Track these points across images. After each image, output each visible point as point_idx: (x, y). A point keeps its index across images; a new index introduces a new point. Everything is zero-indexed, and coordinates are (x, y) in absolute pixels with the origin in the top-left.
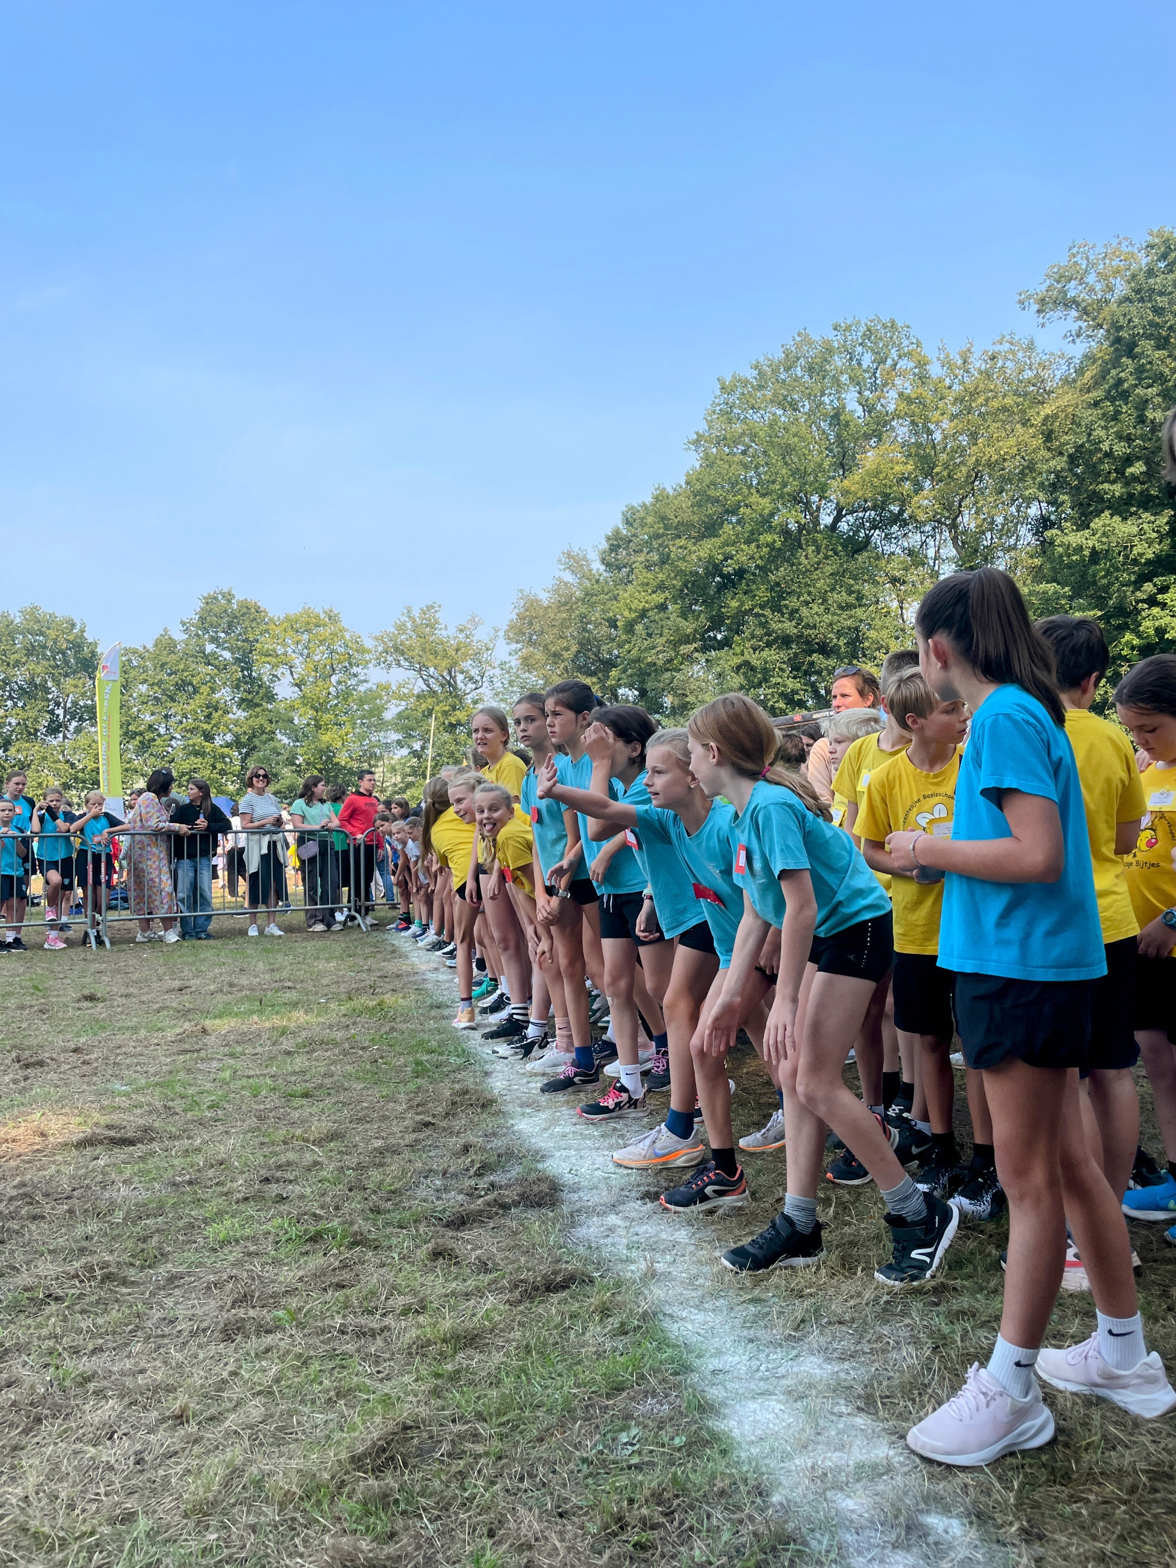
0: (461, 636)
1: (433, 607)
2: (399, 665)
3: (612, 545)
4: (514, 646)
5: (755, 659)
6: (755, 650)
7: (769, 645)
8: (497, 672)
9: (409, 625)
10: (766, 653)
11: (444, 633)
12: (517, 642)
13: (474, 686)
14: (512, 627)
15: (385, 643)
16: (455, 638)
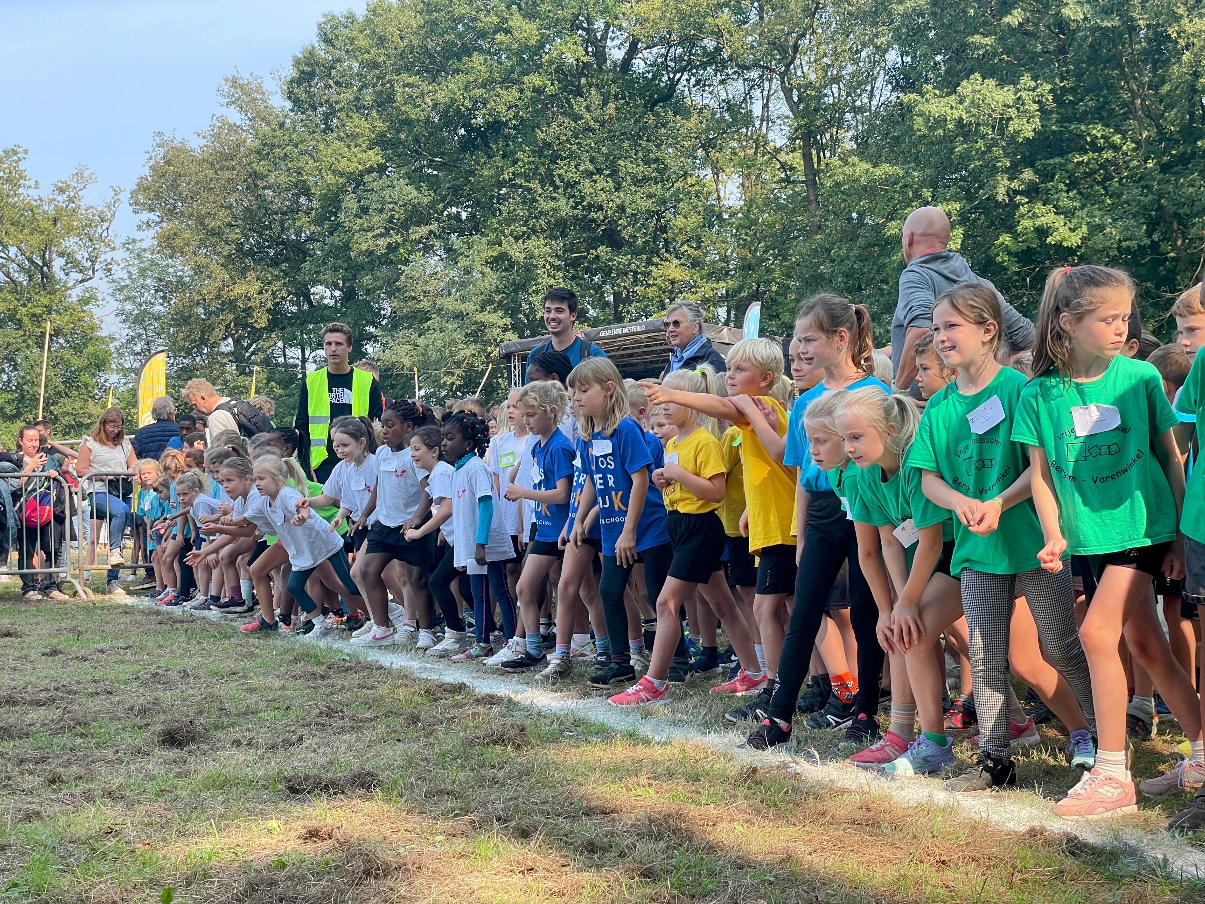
0: (60, 198)
1: (15, 153)
3: (302, 72)
4: (145, 216)
7: (536, 231)
8: (120, 255)
10: (532, 243)
11: (34, 194)
12: (151, 210)
13: (80, 277)
14: (142, 188)
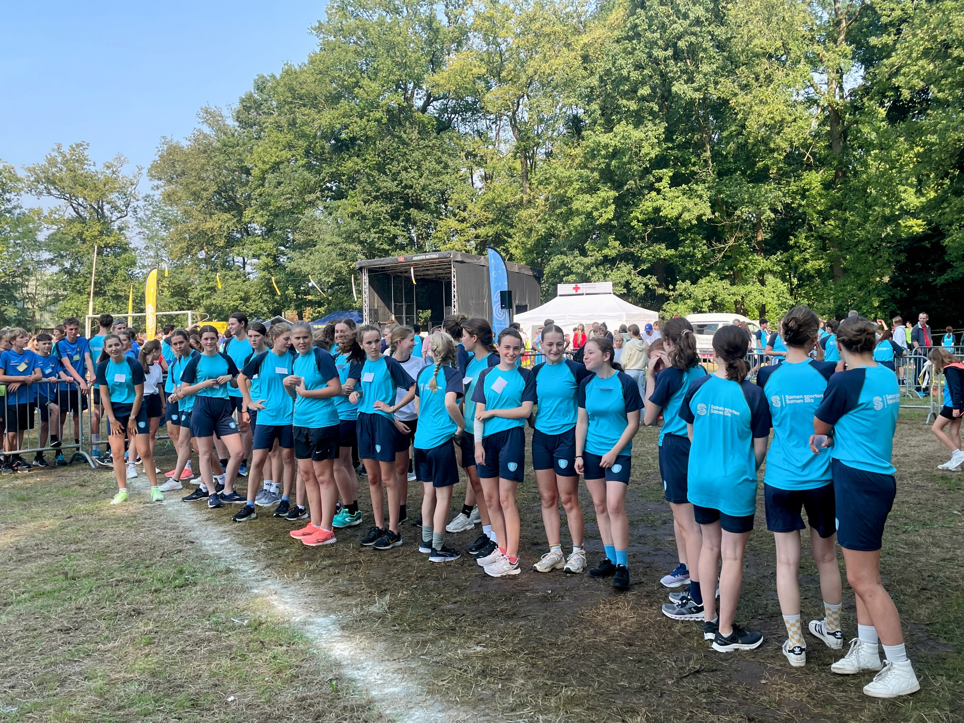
0: (108, 172)
1: (82, 145)
2: (50, 193)
3: (245, 106)
4: (156, 182)
5: (365, 209)
6: (365, 203)
7: (376, 198)
8: (141, 203)
9: (59, 159)
10: (373, 205)
11: (93, 169)
12: (160, 179)
13: (119, 215)
14: (154, 166)
15: (36, 174)
16: (102, 173)
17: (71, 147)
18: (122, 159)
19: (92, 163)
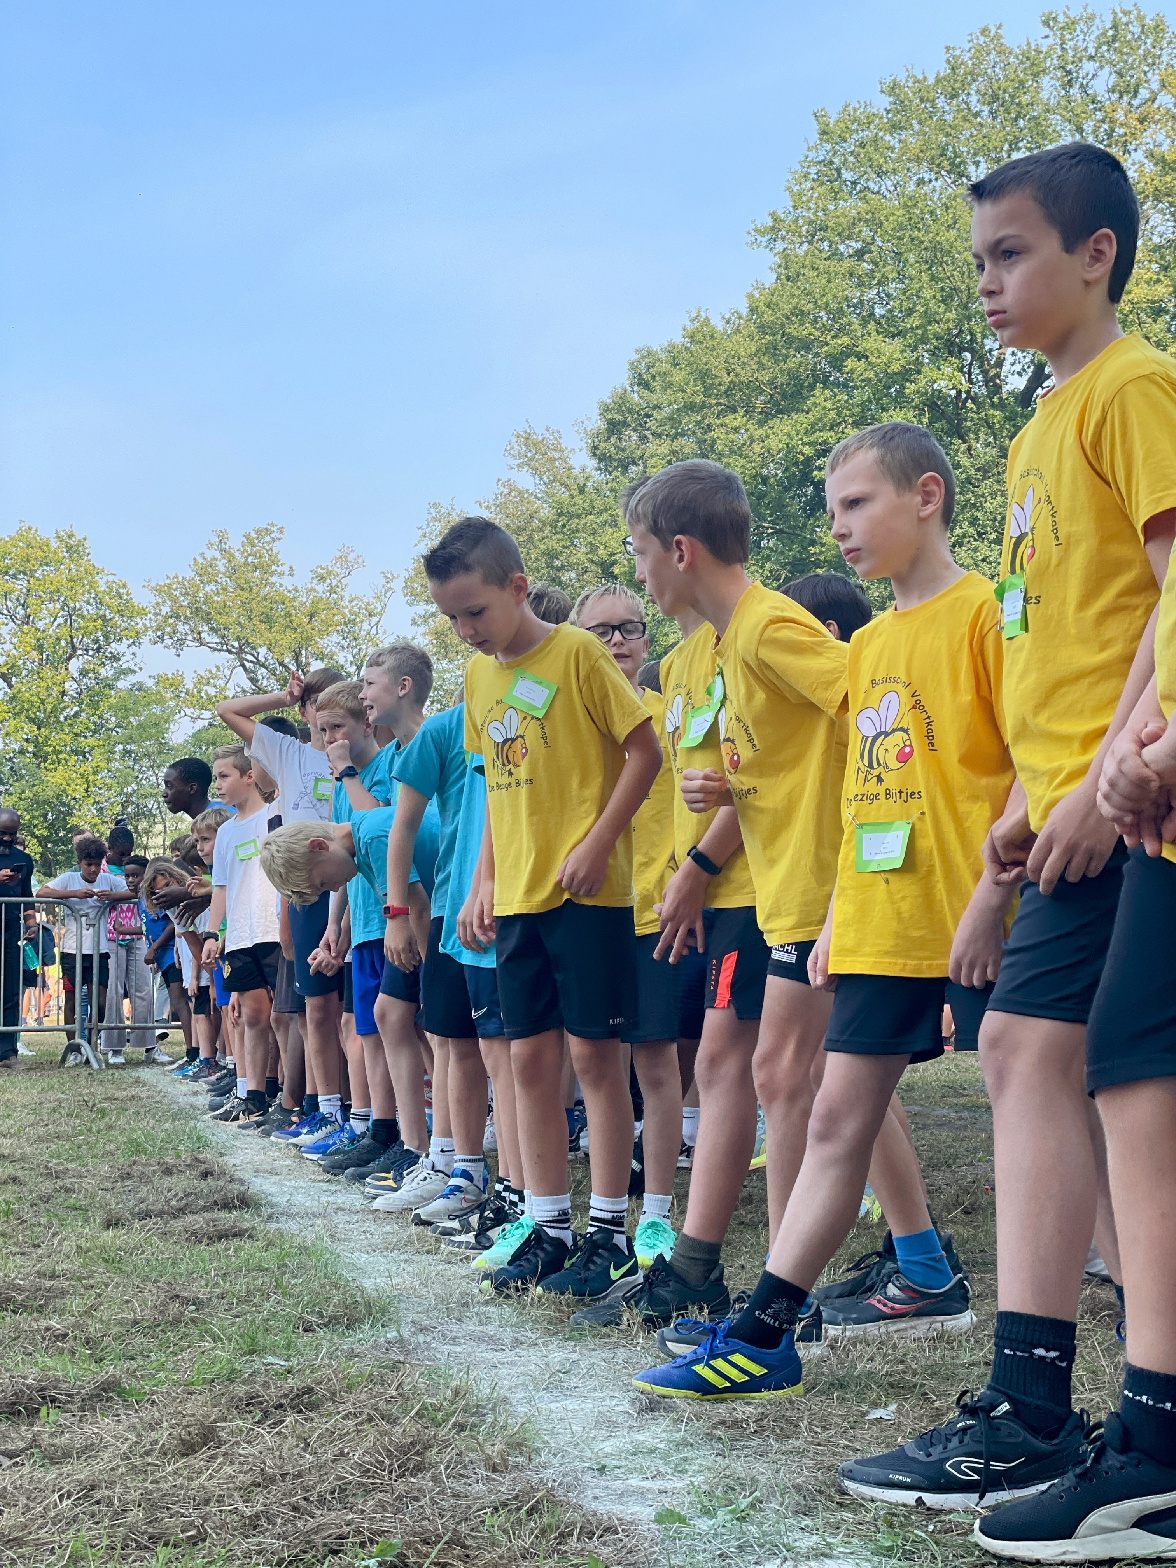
0: (320, 588)
1: (268, 532)
2: (201, 642)
3: (612, 421)
4: (422, 608)
9: (221, 566)
11: (288, 582)
15: (175, 600)
17: (247, 536)
18: (350, 558)
19: (286, 569)
